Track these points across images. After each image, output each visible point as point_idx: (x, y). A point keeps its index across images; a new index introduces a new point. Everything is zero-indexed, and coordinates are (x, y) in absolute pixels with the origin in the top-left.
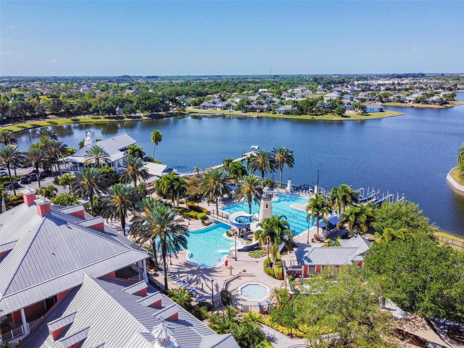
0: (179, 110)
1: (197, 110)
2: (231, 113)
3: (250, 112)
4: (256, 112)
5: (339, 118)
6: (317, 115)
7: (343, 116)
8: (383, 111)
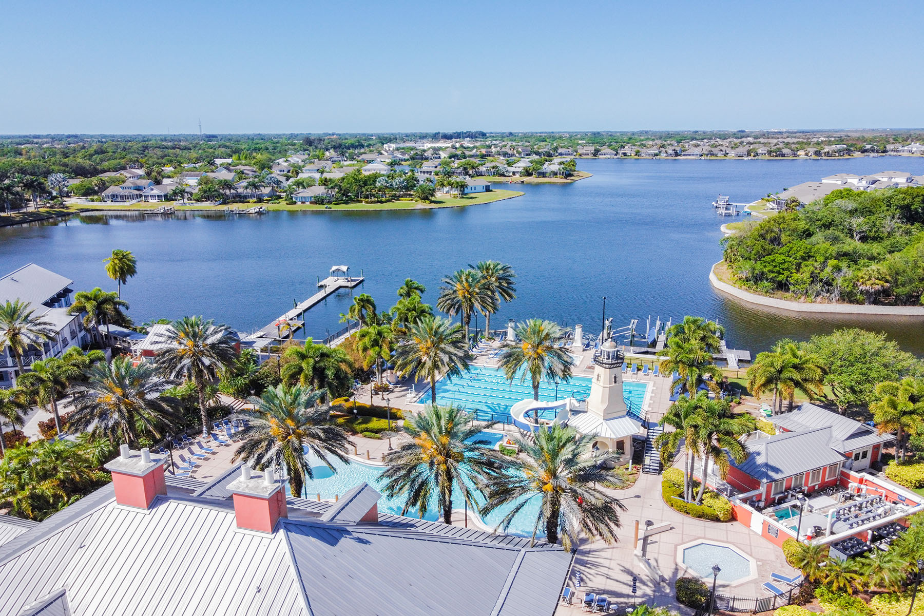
0: (48, 205)
1: (97, 205)
2: (188, 207)
3: (233, 202)
4: (249, 202)
5: (427, 205)
6: (381, 202)
7: (432, 202)
8: (491, 191)
